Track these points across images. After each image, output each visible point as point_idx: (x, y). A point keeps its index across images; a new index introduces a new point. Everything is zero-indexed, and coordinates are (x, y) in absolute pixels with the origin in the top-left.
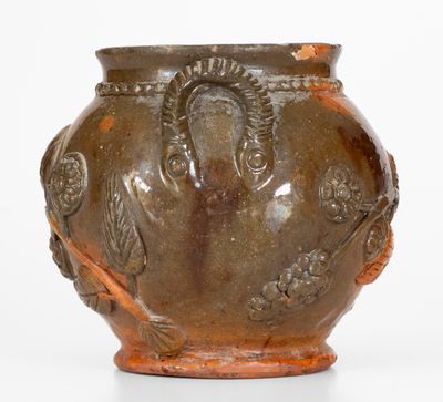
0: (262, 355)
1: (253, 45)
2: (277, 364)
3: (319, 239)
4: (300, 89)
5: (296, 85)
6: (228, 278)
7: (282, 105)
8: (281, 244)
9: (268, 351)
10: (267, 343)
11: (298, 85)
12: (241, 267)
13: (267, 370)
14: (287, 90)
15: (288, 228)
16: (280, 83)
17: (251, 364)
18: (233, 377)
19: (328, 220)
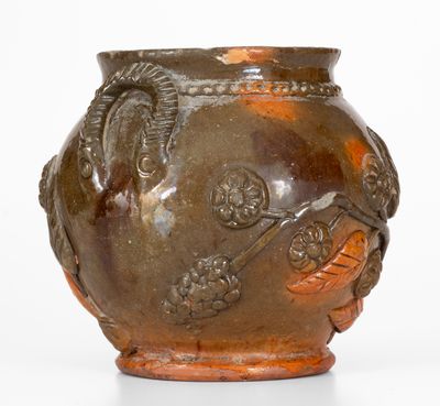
0: (196, 359)
1: (174, 50)
2: (209, 369)
3: (215, 245)
4: (225, 93)
5: (221, 89)
6: (134, 280)
7: (196, 109)
8: (174, 248)
9: (203, 354)
10: (199, 347)
11: (224, 89)
12: (142, 269)
13: (197, 374)
14: (209, 94)
15: (178, 233)
16: (202, 87)
17: (180, 367)
18: (167, 378)
19: (222, 226)
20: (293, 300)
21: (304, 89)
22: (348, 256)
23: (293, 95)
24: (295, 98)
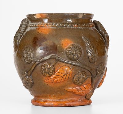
4: (35, 26)
14: (32, 27)
20: (48, 85)
21: (57, 25)
22: (59, 73)
23: (52, 27)
24: (53, 28)
